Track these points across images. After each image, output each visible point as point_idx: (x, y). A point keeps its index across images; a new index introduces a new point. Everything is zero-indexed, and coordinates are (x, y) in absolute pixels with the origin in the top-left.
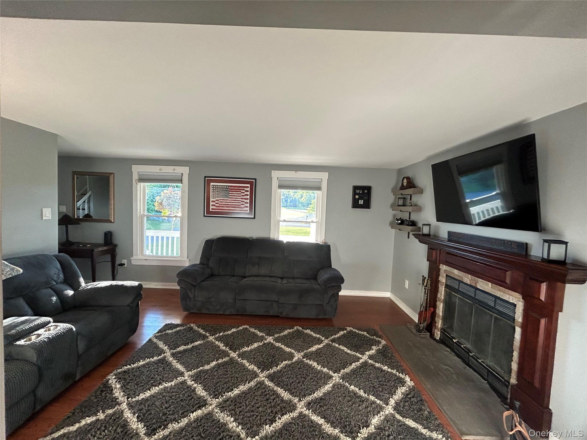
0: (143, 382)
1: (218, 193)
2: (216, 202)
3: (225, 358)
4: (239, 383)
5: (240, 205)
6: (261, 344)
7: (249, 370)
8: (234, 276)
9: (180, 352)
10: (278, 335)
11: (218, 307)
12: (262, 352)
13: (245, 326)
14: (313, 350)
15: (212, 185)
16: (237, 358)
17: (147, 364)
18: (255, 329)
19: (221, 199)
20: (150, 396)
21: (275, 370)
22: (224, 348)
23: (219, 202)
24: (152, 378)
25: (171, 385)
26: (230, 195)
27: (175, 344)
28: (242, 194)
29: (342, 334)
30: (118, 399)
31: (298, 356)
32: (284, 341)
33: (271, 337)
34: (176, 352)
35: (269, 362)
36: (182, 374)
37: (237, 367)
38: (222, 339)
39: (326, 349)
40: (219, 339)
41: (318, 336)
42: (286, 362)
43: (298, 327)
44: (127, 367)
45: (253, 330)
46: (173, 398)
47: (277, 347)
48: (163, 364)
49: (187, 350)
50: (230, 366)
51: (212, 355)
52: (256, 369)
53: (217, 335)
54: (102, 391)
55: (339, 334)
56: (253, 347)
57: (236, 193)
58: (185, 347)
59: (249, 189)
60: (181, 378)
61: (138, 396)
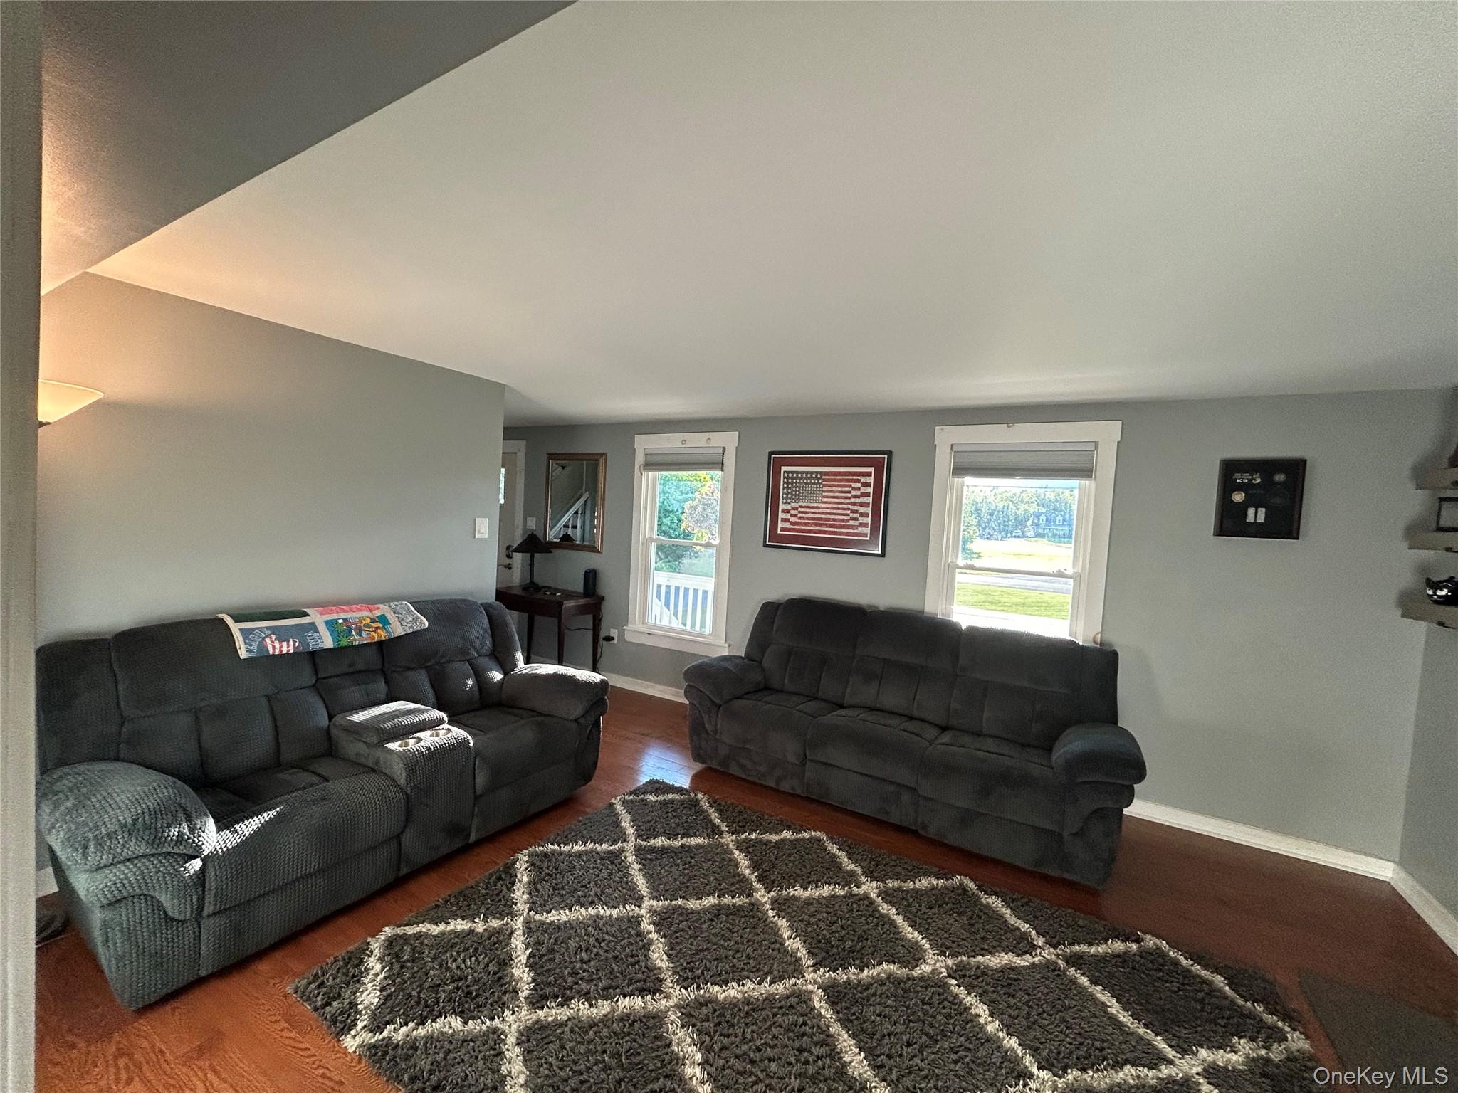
0: (566, 887)
1: (796, 491)
2: (792, 512)
3: (739, 897)
4: (746, 973)
5: (848, 521)
6: (841, 893)
7: (786, 950)
8: (816, 699)
9: (652, 849)
10: (896, 884)
11: (763, 769)
12: (835, 914)
13: (818, 834)
14: (991, 964)
15: (784, 472)
16: (768, 906)
17: (586, 852)
18: (840, 849)
19: (803, 504)
20: (565, 923)
21: (853, 977)
22: (748, 872)
23: (800, 512)
24: (582, 886)
25: (611, 916)
26: (824, 494)
27: (650, 830)
28: (854, 493)
29: (1116, 952)
30: (516, 904)
31: (933, 964)
32: (910, 905)
33: (874, 884)
34: (645, 847)
35: (844, 950)
36: (638, 900)
37: (759, 931)
38: (750, 850)
39: (1038, 976)
40: (744, 846)
41: (1024, 927)
42: (891, 967)
43: (966, 881)
44: (552, 847)
45: (833, 849)
46: (602, 944)
47: (882, 916)
48: (612, 863)
49: (668, 848)
50: (743, 920)
51: (716, 879)
52: (803, 952)
53: (743, 836)
54: (499, 878)
55: (1104, 946)
56: (817, 894)
57: (840, 489)
58: (667, 842)
59: (871, 480)
60: (633, 907)
61: (548, 912)
